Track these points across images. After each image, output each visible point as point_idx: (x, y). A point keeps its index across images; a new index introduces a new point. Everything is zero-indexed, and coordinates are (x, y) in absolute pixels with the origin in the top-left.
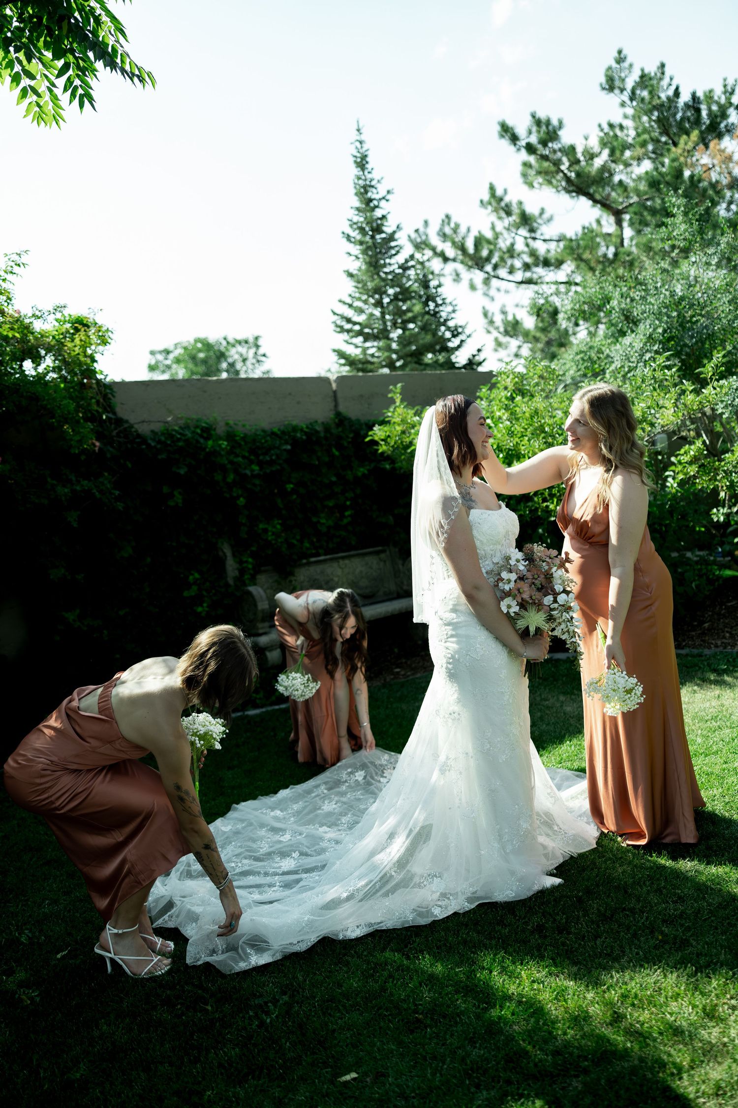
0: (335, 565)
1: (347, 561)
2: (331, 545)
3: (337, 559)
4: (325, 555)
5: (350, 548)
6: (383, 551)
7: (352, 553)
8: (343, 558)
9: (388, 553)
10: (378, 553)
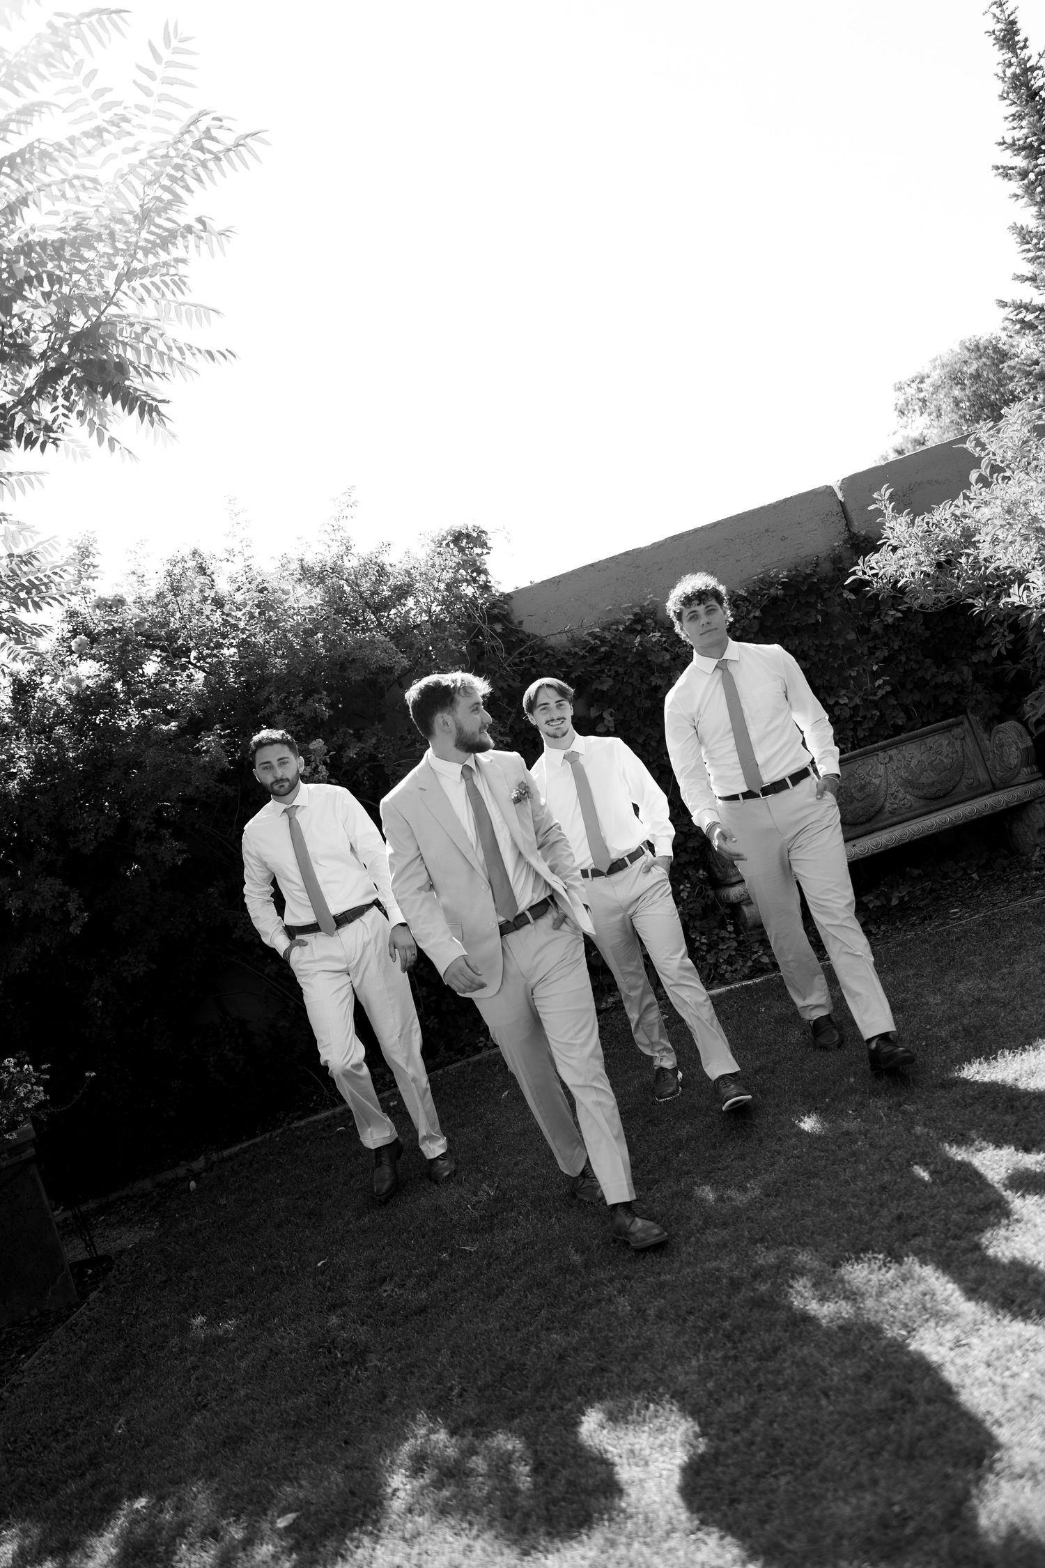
0: (872, 760)
1: (893, 752)
2: (861, 734)
3: (872, 752)
4: (853, 748)
5: (898, 730)
6: (956, 725)
7: (904, 736)
8: (884, 748)
9: (967, 725)
10: (949, 728)
